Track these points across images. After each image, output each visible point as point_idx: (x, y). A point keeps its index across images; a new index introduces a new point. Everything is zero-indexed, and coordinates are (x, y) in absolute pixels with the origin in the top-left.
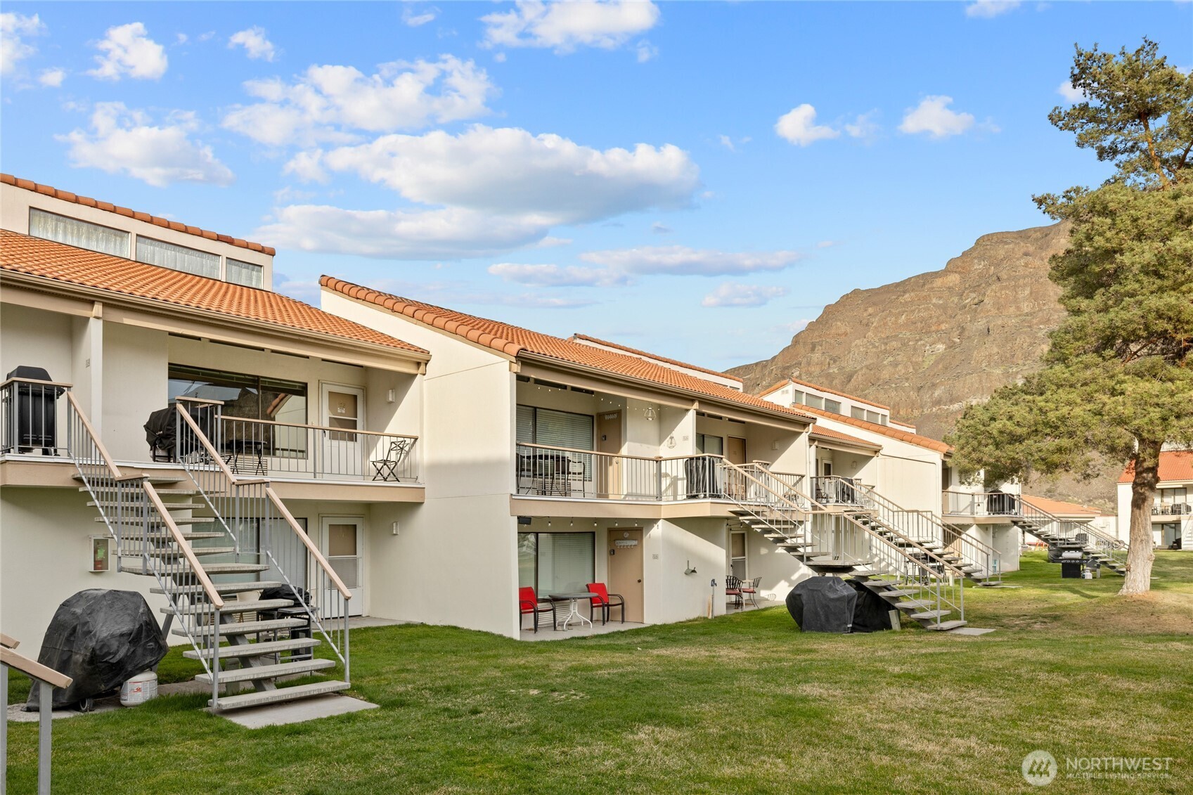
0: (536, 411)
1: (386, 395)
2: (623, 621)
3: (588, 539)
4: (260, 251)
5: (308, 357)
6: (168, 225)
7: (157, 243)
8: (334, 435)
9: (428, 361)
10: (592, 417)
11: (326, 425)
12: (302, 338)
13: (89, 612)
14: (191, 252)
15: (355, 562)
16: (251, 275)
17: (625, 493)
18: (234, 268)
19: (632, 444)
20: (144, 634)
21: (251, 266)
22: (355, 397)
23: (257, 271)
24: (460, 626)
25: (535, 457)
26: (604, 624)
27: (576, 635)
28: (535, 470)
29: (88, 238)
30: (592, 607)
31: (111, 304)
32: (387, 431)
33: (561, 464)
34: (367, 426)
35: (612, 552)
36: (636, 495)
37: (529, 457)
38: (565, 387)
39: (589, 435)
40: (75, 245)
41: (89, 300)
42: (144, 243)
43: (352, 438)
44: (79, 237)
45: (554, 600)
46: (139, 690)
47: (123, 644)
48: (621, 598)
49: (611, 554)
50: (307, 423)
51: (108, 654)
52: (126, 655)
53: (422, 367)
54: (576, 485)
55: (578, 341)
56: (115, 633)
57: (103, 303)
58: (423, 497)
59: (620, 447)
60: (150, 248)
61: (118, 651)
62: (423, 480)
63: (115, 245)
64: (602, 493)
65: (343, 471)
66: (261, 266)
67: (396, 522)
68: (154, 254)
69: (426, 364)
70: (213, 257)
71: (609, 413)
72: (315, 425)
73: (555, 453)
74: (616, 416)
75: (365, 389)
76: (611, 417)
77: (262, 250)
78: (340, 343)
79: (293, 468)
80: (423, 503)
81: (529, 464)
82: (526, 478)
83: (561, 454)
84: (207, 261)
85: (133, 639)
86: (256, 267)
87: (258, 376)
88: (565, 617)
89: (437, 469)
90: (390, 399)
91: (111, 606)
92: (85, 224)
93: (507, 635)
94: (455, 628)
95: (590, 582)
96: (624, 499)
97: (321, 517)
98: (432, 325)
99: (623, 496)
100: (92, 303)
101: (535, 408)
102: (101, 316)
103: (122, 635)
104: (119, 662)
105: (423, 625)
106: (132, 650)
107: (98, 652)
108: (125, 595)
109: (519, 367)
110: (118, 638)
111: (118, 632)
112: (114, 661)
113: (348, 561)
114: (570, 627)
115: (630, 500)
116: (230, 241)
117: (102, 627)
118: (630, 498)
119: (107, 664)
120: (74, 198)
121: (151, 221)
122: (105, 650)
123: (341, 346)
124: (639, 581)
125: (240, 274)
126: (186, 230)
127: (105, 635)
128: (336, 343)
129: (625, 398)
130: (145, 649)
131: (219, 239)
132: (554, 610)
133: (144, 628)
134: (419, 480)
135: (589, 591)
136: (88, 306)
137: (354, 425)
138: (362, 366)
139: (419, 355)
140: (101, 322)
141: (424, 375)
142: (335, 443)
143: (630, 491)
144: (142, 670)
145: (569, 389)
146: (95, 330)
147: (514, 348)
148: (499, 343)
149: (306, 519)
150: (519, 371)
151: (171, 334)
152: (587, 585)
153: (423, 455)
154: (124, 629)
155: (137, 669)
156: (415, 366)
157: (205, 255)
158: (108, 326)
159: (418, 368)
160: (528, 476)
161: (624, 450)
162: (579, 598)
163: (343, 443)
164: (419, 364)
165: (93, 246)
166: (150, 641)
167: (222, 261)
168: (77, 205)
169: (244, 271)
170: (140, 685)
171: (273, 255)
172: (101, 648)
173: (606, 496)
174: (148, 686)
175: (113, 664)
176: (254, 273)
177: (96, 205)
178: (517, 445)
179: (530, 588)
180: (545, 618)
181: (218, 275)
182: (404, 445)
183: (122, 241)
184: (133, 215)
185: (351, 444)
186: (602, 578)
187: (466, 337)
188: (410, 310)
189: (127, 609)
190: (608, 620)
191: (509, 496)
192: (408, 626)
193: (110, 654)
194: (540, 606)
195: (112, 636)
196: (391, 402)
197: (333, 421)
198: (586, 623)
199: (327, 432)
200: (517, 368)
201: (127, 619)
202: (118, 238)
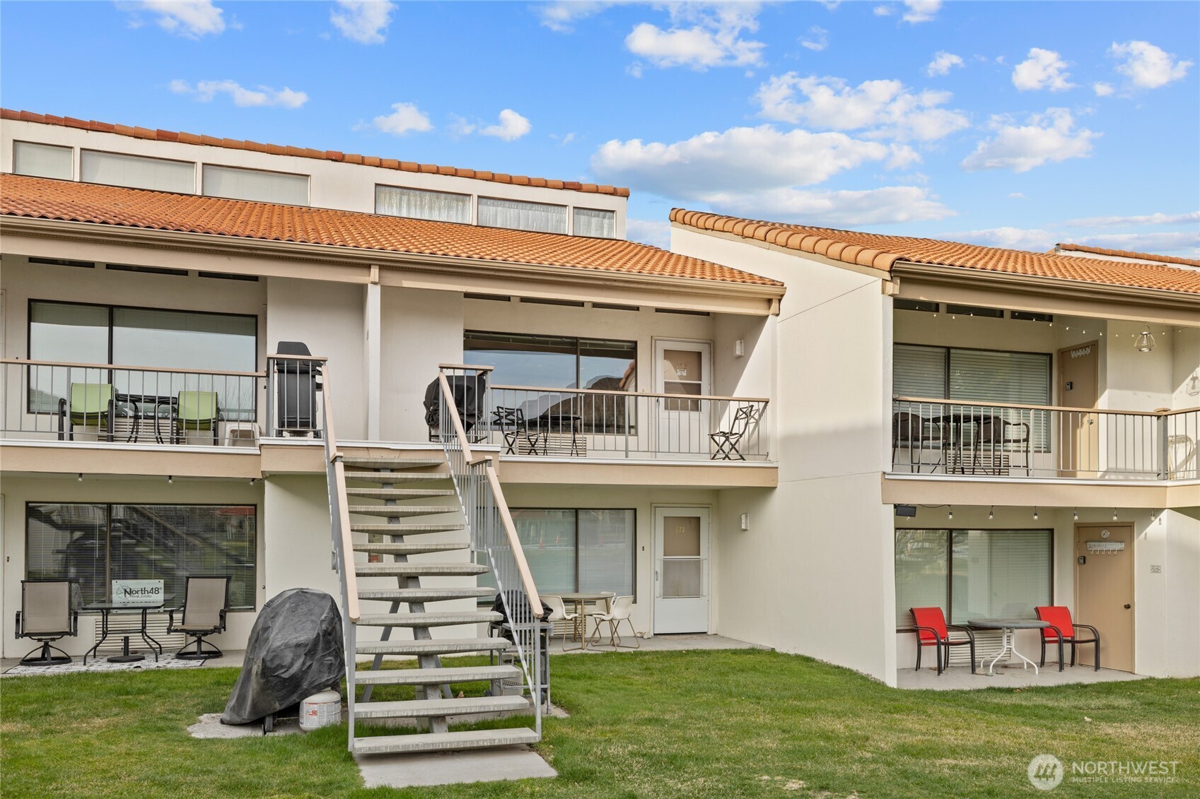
0: (949, 353)
1: (733, 348)
2: (1097, 667)
3: (1043, 539)
4: (611, 194)
5: (637, 308)
6: (510, 181)
7: (499, 202)
8: (671, 405)
9: (782, 296)
10: (1050, 355)
11: (660, 390)
12: (608, 283)
13: (272, 615)
14: (535, 206)
15: (698, 565)
16: (602, 224)
17: (1103, 467)
18: (583, 218)
19: (1117, 392)
20: (321, 646)
21: (602, 213)
22: (699, 354)
23: (609, 218)
24: (818, 657)
25: (947, 419)
26: (1061, 669)
27: (997, 685)
28: (946, 437)
29: (431, 208)
30: (1044, 643)
31: (388, 266)
32: (736, 395)
33: (991, 429)
34: (715, 389)
35: (1082, 560)
36: (1125, 472)
37: (936, 420)
38: (1000, 313)
39: (1043, 382)
40: (419, 217)
41: (363, 264)
42: (486, 204)
43: (696, 406)
44: (422, 208)
45: (972, 628)
46: (314, 713)
47: (299, 657)
48: (1095, 631)
49: (1079, 563)
50: (636, 391)
51: (280, 666)
52: (300, 670)
53: (775, 305)
54: (1017, 459)
55: (1062, 253)
56: (290, 642)
57: (380, 266)
58: (776, 479)
59: (1095, 398)
60: (492, 209)
61: (292, 664)
62: (775, 458)
63: (457, 211)
64: (1067, 469)
65: (684, 448)
66: (613, 211)
67: (746, 514)
68: (496, 215)
69: (780, 301)
70: (560, 208)
71: (1076, 348)
72: (647, 392)
73: (982, 413)
74: (1088, 351)
75: (712, 344)
76: (1081, 353)
77: (614, 193)
78: (658, 284)
79: (610, 446)
80: (776, 487)
81: (937, 429)
82: (931, 450)
83: (992, 413)
84: (553, 214)
85: (309, 651)
86: (608, 214)
87: (576, 338)
88: (994, 654)
89: (789, 441)
90: (738, 353)
91: (293, 610)
92: (428, 194)
93: (876, 675)
94: (808, 660)
95: (1044, 603)
96: (1102, 478)
97: (654, 507)
98: (786, 246)
99: (1099, 474)
100: (369, 267)
101: (948, 349)
102: (377, 281)
103: (298, 645)
104: (293, 677)
105: (772, 652)
106: (308, 664)
107: (268, 664)
108: (314, 598)
109: (897, 287)
110: (292, 649)
111: (295, 641)
112: (286, 676)
113: (688, 562)
114: (1000, 670)
115: (1113, 479)
116: (577, 188)
117: (277, 634)
118: (1113, 477)
119: (278, 680)
120: (417, 167)
121: (492, 178)
122: (276, 662)
123: (659, 287)
124: (1128, 607)
125: (589, 224)
126: (529, 183)
127: (279, 644)
128: (652, 284)
129: (1104, 321)
130: (322, 664)
131: (565, 186)
132: (972, 643)
133: (321, 638)
134: (770, 457)
135: (1039, 618)
136: (365, 271)
137: (697, 389)
138: (707, 314)
139: (769, 290)
140: (378, 287)
141: (778, 315)
142: (674, 414)
143: (1112, 465)
144: (319, 689)
145: (1007, 316)
146: (374, 298)
147: (886, 260)
148: (867, 255)
149: (635, 510)
150: (897, 292)
151: (467, 295)
152: (1037, 609)
153: (775, 424)
154: (302, 639)
155: (313, 688)
156: (765, 305)
157: (550, 208)
158: (386, 291)
159: (770, 307)
160: (934, 448)
161: (1102, 403)
162: (1017, 628)
163: (684, 414)
164: (770, 301)
165: (435, 216)
166: (329, 654)
167: (569, 213)
168: (419, 174)
169: (594, 220)
170: (315, 707)
171: (627, 197)
172: (272, 660)
173: (1073, 475)
174: (325, 708)
175: (285, 679)
176: (606, 221)
177: (437, 171)
178: (894, 400)
179: (938, 610)
180: (960, 655)
181: (565, 230)
182: (753, 410)
183: (464, 205)
184: (474, 176)
185: (694, 415)
186: (1065, 598)
187: (826, 255)
188: (761, 232)
189: (311, 615)
190: (1072, 664)
191: (879, 475)
192: (753, 651)
193: (283, 667)
194: (953, 636)
195: (287, 646)
196: (739, 357)
197: (669, 386)
198: (1030, 666)
199: (662, 400)
200: (893, 288)
201: (309, 625)
202: (460, 204)
